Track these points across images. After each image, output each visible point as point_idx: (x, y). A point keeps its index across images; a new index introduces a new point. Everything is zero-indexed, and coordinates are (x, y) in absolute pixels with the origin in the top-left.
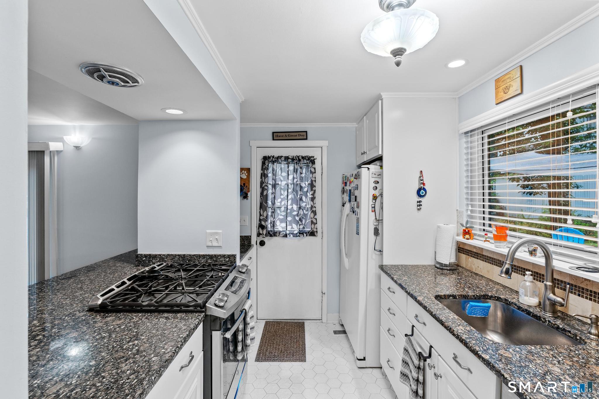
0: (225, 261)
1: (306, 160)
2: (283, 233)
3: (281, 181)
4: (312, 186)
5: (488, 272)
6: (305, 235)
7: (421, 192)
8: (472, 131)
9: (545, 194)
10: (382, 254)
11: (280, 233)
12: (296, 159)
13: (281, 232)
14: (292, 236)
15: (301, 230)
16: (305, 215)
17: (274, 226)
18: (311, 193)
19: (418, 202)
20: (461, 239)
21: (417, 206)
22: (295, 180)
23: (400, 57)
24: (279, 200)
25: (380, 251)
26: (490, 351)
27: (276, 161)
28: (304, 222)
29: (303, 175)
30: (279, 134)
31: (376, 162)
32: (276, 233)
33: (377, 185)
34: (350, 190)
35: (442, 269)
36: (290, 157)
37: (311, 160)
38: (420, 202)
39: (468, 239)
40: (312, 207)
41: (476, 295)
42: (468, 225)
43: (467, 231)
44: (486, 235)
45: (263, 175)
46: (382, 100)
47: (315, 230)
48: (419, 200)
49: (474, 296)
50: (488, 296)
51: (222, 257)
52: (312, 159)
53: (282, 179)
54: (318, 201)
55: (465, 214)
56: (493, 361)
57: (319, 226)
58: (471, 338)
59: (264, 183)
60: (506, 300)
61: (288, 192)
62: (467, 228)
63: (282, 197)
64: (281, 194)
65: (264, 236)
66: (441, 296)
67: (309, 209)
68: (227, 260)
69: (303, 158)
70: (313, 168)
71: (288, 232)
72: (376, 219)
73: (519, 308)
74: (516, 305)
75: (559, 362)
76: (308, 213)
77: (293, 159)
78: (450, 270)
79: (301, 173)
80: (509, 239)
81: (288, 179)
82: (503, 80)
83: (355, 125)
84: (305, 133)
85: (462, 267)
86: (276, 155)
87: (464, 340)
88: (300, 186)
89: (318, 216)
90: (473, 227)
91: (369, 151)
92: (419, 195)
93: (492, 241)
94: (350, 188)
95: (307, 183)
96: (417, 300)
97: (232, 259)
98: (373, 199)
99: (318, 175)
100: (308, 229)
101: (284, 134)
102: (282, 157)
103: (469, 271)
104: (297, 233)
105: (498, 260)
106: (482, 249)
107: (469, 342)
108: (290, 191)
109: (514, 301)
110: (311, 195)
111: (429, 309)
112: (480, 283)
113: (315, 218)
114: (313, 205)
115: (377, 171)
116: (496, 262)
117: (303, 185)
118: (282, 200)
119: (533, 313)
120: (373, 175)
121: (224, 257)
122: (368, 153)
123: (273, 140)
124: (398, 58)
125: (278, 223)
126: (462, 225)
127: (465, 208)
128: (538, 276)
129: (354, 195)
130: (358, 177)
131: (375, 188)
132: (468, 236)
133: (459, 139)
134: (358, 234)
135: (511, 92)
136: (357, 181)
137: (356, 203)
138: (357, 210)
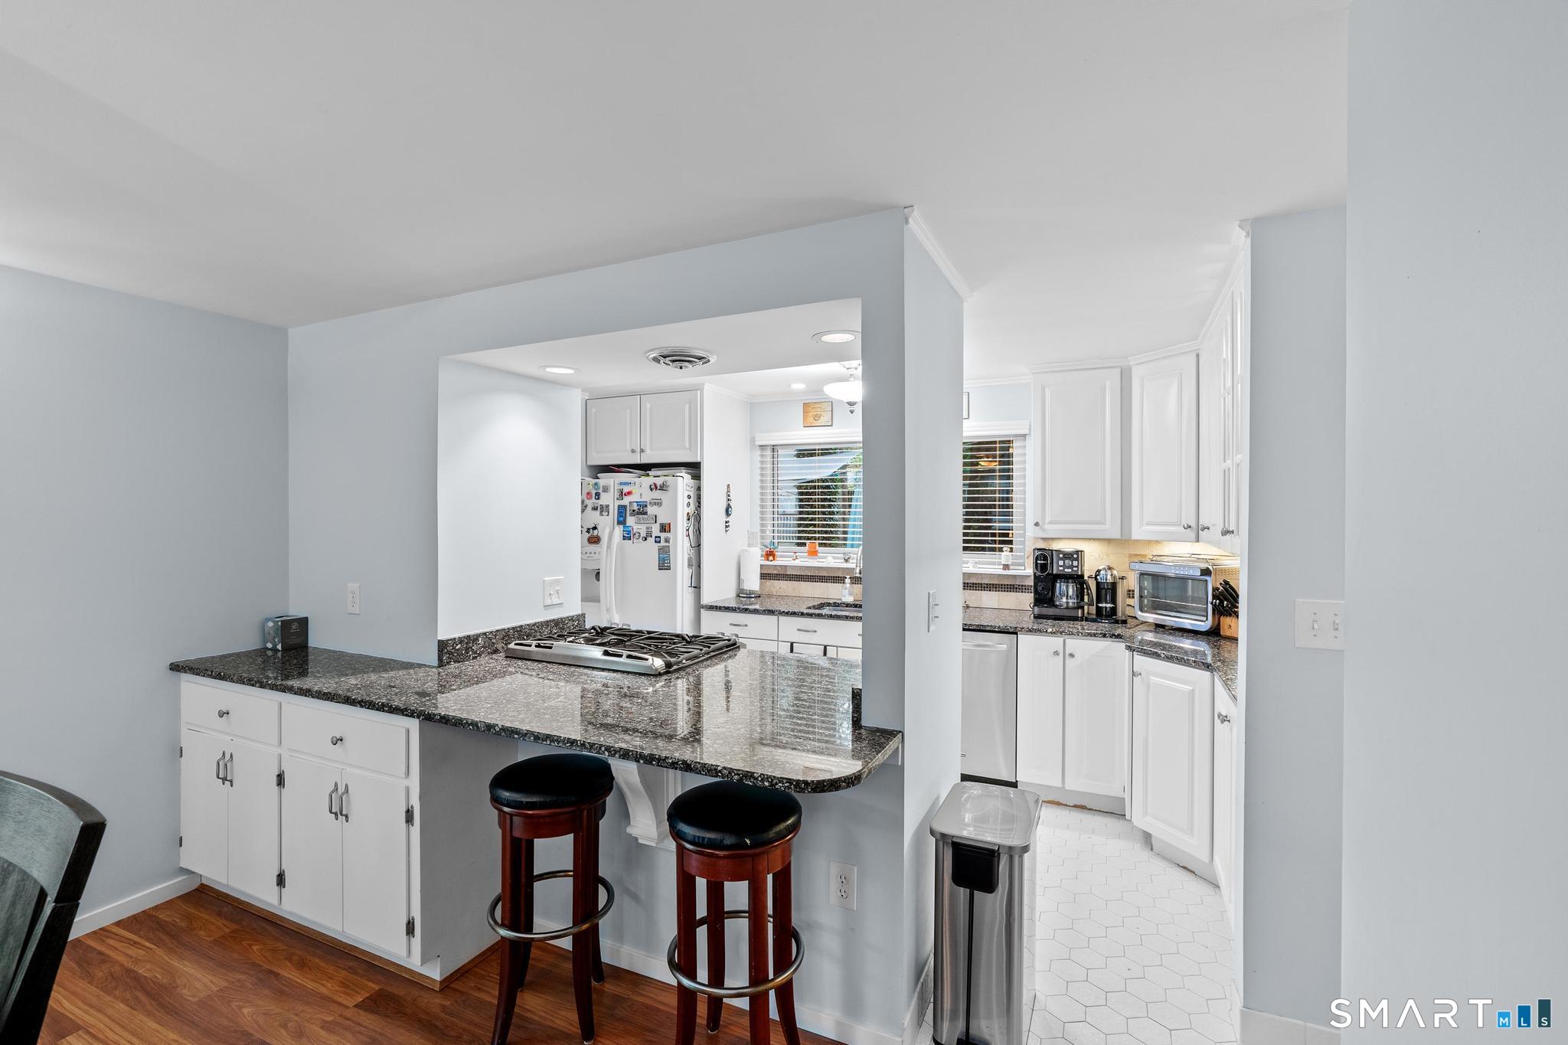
5: (794, 589)
7: (728, 510)
19: (726, 523)
20: (764, 562)
21: (725, 526)
25: (695, 587)
33: (690, 500)
34: (623, 506)
35: (749, 598)
39: (769, 561)
44: (796, 553)
48: (727, 520)
55: (759, 534)
62: (770, 550)
72: (691, 545)
78: (756, 597)
80: (819, 554)
82: (813, 406)
90: (775, 548)
91: (652, 451)
93: (804, 559)
94: (623, 503)
98: (687, 519)
103: (769, 595)
105: (805, 575)
106: (786, 567)
115: (690, 481)
116: (804, 578)
120: (687, 485)
126: (765, 546)
129: (646, 513)
130: (663, 488)
131: (689, 504)
132: (771, 558)
133: (751, 450)
134: (669, 568)
135: (822, 421)
136: (657, 494)
137: (658, 525)
138: (663, 535)
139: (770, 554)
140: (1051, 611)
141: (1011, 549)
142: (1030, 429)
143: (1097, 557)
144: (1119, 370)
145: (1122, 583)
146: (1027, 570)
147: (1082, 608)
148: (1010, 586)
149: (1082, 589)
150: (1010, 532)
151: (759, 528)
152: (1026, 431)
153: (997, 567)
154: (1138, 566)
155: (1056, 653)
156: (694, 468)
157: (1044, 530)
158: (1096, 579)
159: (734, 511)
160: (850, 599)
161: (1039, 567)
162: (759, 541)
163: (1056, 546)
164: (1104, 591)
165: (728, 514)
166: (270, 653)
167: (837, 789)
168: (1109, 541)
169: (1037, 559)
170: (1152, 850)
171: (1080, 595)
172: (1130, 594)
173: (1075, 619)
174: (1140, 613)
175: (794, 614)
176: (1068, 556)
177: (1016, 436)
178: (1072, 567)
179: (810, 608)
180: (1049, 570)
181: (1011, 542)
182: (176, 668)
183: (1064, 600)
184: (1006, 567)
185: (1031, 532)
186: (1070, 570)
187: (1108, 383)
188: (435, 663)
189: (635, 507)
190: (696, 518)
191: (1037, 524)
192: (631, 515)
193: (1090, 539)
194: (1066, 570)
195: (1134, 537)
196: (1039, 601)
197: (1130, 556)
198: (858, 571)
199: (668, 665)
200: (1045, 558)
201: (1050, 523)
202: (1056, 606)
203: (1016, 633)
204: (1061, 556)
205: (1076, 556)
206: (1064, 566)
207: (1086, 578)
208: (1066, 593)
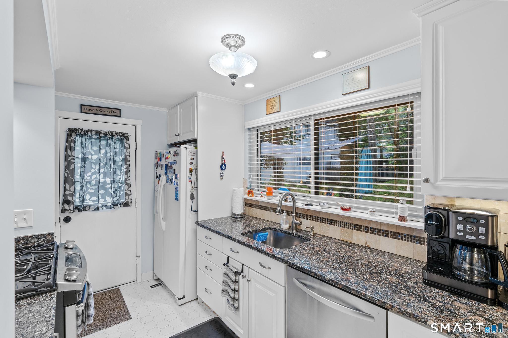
0: (38, 241)
1: (120, 135)
2: (94, 207)
3: (92, 155)
4: (126, 160)
5: (262, 215)
6: (119, 206)
7: (223, 167)
8: (252, 128)
9: (272, 168)
10: (197, 214)
11: (90, 207)
12: (110, 135)
13: (92, 205)
14: (105, 208)
15: (115, 202)
16: (119, 187)
17: (83, 200)
18: (125, 166)
19: (221, 174)
20: (246, 197)
21: (220, 176)
22: (108, 155)
23: (235, 79)
24: (89, 174)
25: (195, 211)
26: (280, 253)
27: (85, 134)
28: (118, 195)
29: (117, 150)
30: (89, 108)
31: (190, 144)
32: (86, 207)
33: (192, 161)
34: (166, 165)
35: (236, 218)
36: (102, 132)
37: (125, 137)
38: (222, 173)
39: (251, 197)
40: (126, 180)
41: (261, 229)
42: (251, 188)
43: (250, 191)
44: (262, 193)
45: (68, 147)
46: (197, 97)
47: (129, 201)
48: (221, 172)
49: (260, 230)
50: (266, 228)
51: (34, 238)
52: (126, 135)
53: (93, 153)
54: (132, 174)
55: (248, 181)
56: (282, 257)
57: (133, 197)
58: (269, 250)
59: (70, 156)
60: (275, 228)
61: (100, 166)
62: (250, 190)
63: (93, 171)
64: (92, 168)
65: (72, 212)
66: (244, 233)
67: (123, 182)
68: (42, 240)
69: (116, 133)
70: (127, 144)
71: (100, 205)
72: (192, 187)
73: (282, 231)
74: (280, 230)
75: (305, 250)
76: (122, 185)
77: (105, 134)
78: (241, 218)
79: (115, 148)
80: (274, 194)
81: (100, 153)
82: (270, 101)
83: (166, 110)
84: (119, 110)
85: (247, 215)
86: (86, 128)
87: (267, 252)
88: (114, 160)
89: (133, 188)
90: (254, 189)
91: (183, 134)
92: (222, 169)
93: (266, 197)
94: (167, 163)
95: (121, 158)
96: (233, 238)
97: (49, 238)
98: (190, 172)
99: (132, 150)
100: (122, 201)
101: (95, 108)
102: (92, 131)
103: (251, 216)
104: (111, 206)
105: (268, 207)
106: (259, 201)
107: (269, 252)
108: (102, 164)
109: (278, 228)
110: (125, 168)
111: (242, 241)
112: (260, 222)
113: (129, 190)
114: (127, 178)
115: (193, 150)
116: (267, 209)
117: (117, 159)
118: (93, 174)
119: (288, 232)
120: (190, 153)
121: (37, 237)
122: (181, 135)
123: (81, 112)
124: (233, 80)
125: (88, 197)
126: (247, 188)
127: (248, 177)
128: (289, 213)
129: (172, 169)
130: (177, 154)
131: (191, 163)
132: (251, 195)
133: (244, 132)
134: (178, 199)
135: (275, 109)
136: (175, 158)
137: (175, 174)
138: (176, 181)
139: (250, 192)
153: (393, 217)
156: (194, 142)
157: (436, 187)
162: (243, 185)
176: (473, 219)
178: (478, 233)
180: (446, 233)
184: (402, 219)
186: (473, 238)
189: (170, 165)
190: (195, 171)
191: (426, 181)
194: (468, 237)
196: (433, 262)
200: (439, 219)
201: (443, 180)
202: (456, 277)
204: (461, 218)
206: (464, 231)
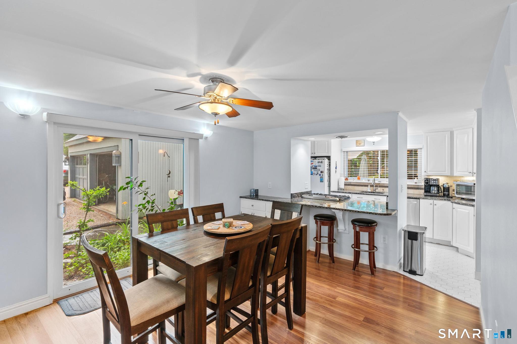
5: (353, 188)
38: (336, 171)
44: (354, 179)
62: (347, 178)
82: (359, 141)
103: (346, 189)
106: (352, 182)
129: (317, 169)
130: (321, 162)
131: (327, 167)
132: (347, 180)
133: (341, 152)
134: (323, 182)
135: (361, 145)
136: (320, 164)
137: (320, 171)
138: (321, 174)
140: (429, 194)
141: (417, 178)
142: (423, 147)
143: (444, 180)
144: (450, 132)
145: (451, 187)
146: (423, 184)
147: (439, 194)
148: (418, 188)
149: (439, 189)
150: (417, 174)
151: (343, 172)
152: (422, 147)
153: (413, 183)
154: (455, 183)
155: (431, 204)
156: (329, 158)
157: (427, 173)
158: (443, 186)
159: (337, 168)
160: (370, 191)
161: (426, 183)
162: (343, 175)
163: (431, 177)
164: (445, 189)
165: (336, 168)
166: (252, 196)
167: (388, 215)
168: (447, 176)
169: (425, 181)
170: (458, 252)
171: (438, 190)
172: (454, 190)
173: (437, 196)
174: (456, 195)
175: (356, 193)
176: (434, 180)
177: (418, 148)
178: (436, 183)
179: (360, 192)
180: (429, 184)
181: (417, 176)
182: (241, 197)
183: (433, 191)
184: (416, 183)
185: (423, 174)
186: (435, 184)
187: (446, 135)
188: (290, 198)
189: (314, 167)
190: (329, 170)
191: (425, 172)
192: (313, 169)
193: (442, 176)
195: (455, 175)
196: (425, 192)
197: (454, 180)
198: (373, 183)
199: (340, 200)
200: (428, 181)
201: (429, 171)
202: (431, 193)
203: (419, 199)
204: (432, 180)
205: (438, 180)
206: (433, 182)
207: (440, 186)
208: (434, 190)
